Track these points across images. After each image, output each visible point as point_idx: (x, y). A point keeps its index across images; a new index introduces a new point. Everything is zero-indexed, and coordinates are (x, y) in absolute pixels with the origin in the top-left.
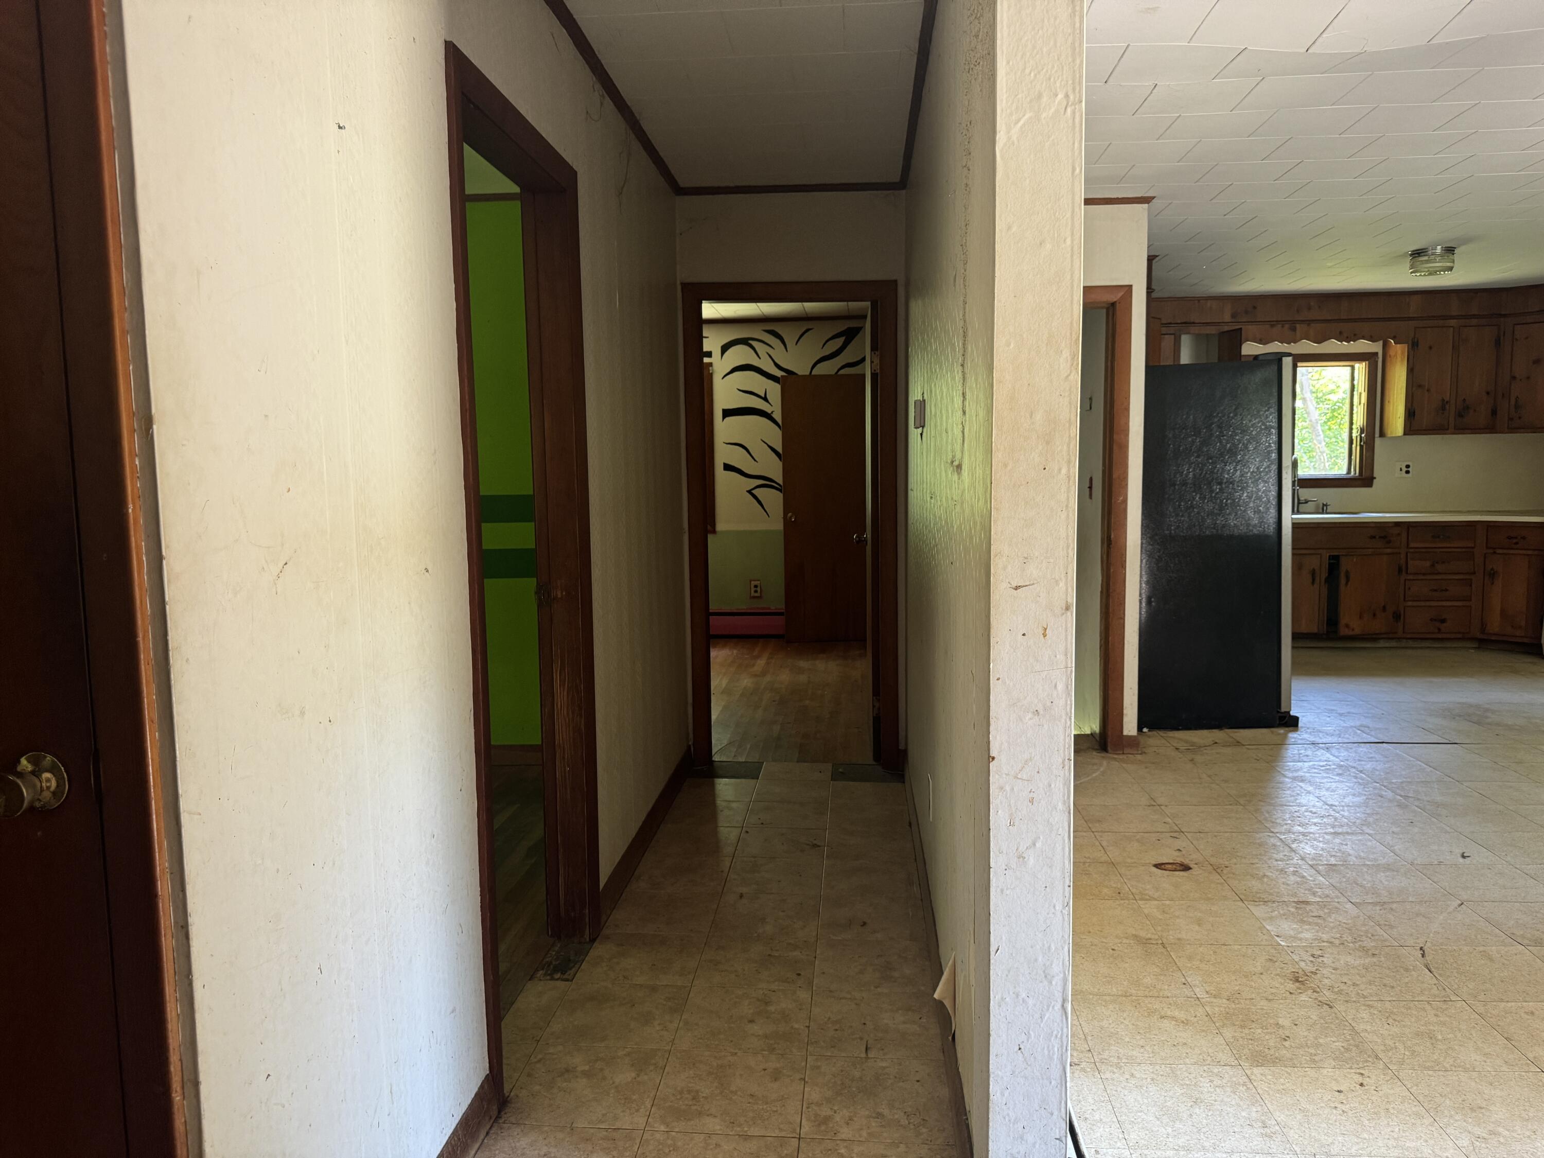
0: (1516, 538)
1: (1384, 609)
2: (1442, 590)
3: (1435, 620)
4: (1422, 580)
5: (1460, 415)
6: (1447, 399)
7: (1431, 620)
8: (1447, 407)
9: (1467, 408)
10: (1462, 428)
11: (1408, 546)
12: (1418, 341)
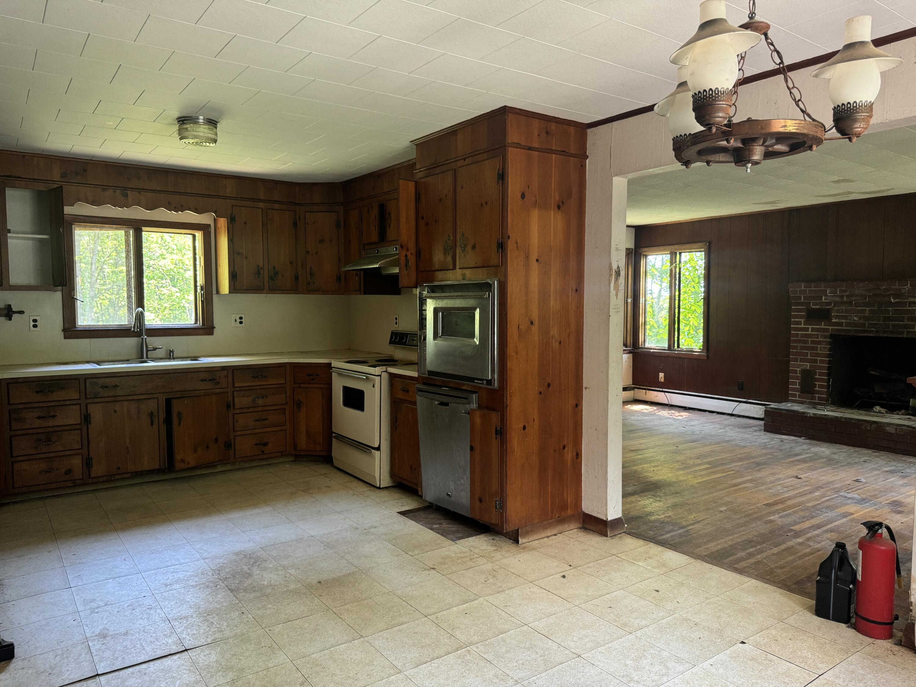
0: (313, 375)
1: (216, 440)
2: (263, 420)
3: (259, 444)
4: (247, 412)
5: (272, 279)
6: (261, 265)
7: (256, 444)
8: (262, 272)
9: (276, 273)
10: (273, 290)
11: (234, 387)
12: (235, 217)
